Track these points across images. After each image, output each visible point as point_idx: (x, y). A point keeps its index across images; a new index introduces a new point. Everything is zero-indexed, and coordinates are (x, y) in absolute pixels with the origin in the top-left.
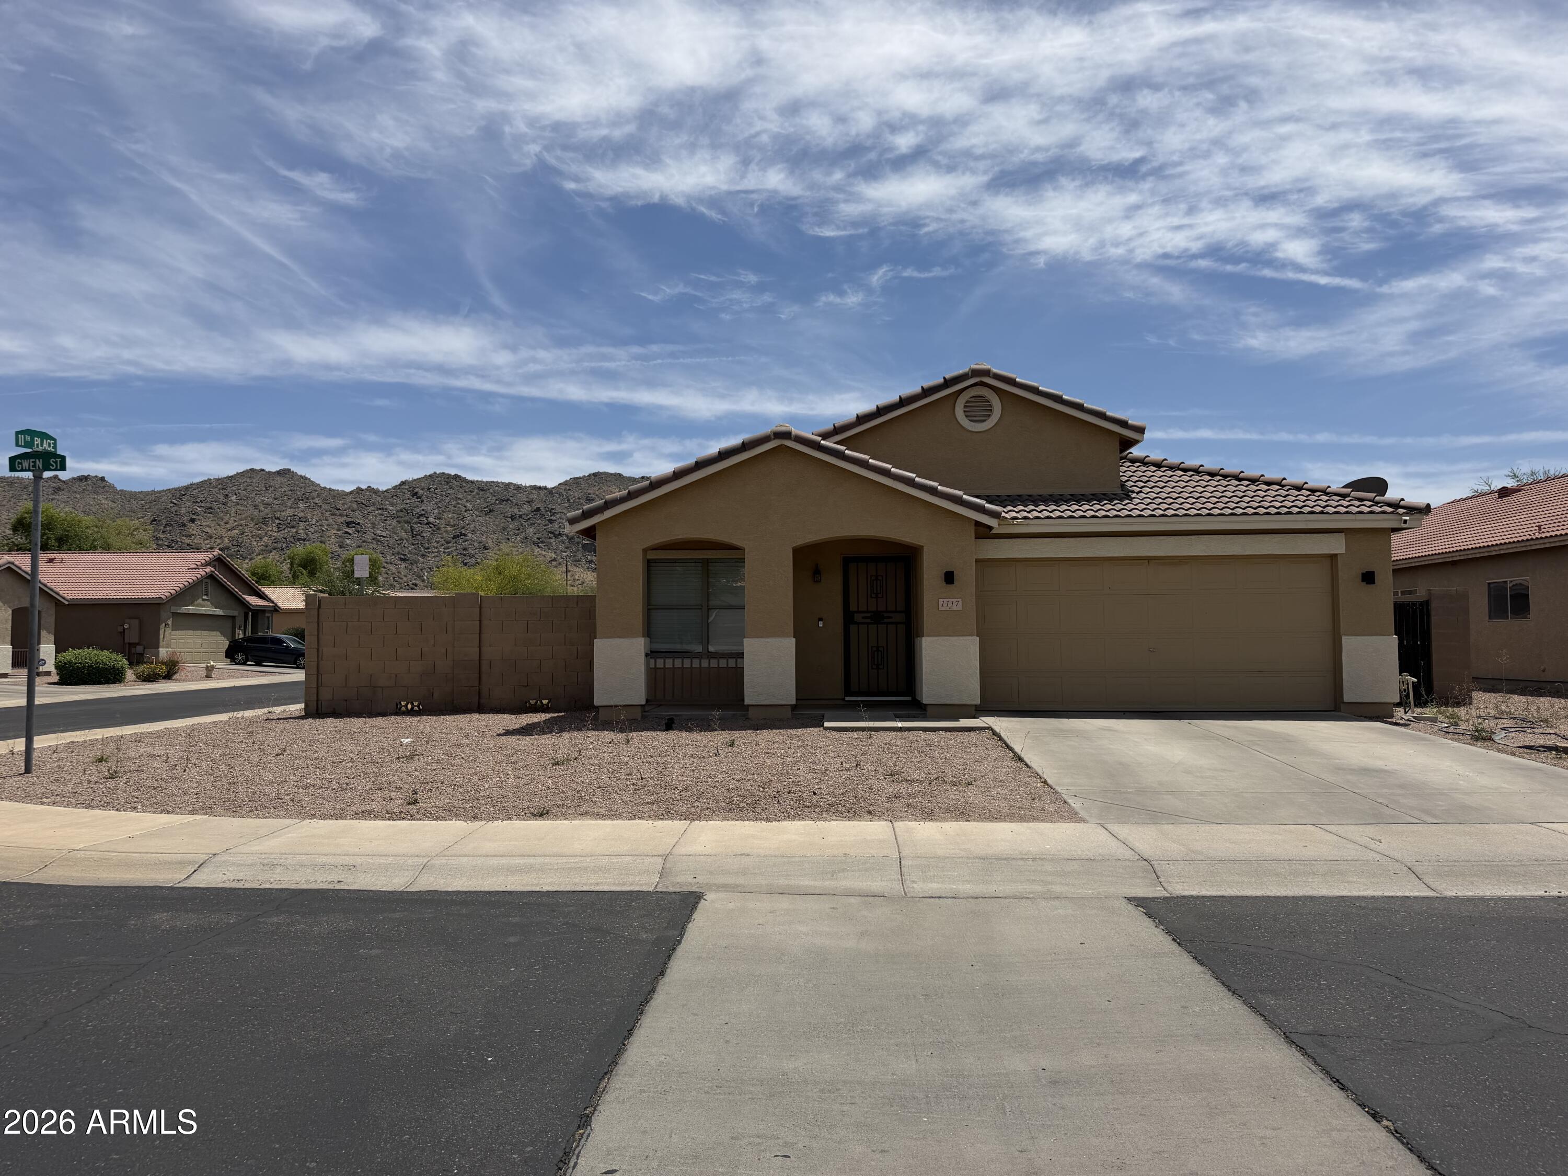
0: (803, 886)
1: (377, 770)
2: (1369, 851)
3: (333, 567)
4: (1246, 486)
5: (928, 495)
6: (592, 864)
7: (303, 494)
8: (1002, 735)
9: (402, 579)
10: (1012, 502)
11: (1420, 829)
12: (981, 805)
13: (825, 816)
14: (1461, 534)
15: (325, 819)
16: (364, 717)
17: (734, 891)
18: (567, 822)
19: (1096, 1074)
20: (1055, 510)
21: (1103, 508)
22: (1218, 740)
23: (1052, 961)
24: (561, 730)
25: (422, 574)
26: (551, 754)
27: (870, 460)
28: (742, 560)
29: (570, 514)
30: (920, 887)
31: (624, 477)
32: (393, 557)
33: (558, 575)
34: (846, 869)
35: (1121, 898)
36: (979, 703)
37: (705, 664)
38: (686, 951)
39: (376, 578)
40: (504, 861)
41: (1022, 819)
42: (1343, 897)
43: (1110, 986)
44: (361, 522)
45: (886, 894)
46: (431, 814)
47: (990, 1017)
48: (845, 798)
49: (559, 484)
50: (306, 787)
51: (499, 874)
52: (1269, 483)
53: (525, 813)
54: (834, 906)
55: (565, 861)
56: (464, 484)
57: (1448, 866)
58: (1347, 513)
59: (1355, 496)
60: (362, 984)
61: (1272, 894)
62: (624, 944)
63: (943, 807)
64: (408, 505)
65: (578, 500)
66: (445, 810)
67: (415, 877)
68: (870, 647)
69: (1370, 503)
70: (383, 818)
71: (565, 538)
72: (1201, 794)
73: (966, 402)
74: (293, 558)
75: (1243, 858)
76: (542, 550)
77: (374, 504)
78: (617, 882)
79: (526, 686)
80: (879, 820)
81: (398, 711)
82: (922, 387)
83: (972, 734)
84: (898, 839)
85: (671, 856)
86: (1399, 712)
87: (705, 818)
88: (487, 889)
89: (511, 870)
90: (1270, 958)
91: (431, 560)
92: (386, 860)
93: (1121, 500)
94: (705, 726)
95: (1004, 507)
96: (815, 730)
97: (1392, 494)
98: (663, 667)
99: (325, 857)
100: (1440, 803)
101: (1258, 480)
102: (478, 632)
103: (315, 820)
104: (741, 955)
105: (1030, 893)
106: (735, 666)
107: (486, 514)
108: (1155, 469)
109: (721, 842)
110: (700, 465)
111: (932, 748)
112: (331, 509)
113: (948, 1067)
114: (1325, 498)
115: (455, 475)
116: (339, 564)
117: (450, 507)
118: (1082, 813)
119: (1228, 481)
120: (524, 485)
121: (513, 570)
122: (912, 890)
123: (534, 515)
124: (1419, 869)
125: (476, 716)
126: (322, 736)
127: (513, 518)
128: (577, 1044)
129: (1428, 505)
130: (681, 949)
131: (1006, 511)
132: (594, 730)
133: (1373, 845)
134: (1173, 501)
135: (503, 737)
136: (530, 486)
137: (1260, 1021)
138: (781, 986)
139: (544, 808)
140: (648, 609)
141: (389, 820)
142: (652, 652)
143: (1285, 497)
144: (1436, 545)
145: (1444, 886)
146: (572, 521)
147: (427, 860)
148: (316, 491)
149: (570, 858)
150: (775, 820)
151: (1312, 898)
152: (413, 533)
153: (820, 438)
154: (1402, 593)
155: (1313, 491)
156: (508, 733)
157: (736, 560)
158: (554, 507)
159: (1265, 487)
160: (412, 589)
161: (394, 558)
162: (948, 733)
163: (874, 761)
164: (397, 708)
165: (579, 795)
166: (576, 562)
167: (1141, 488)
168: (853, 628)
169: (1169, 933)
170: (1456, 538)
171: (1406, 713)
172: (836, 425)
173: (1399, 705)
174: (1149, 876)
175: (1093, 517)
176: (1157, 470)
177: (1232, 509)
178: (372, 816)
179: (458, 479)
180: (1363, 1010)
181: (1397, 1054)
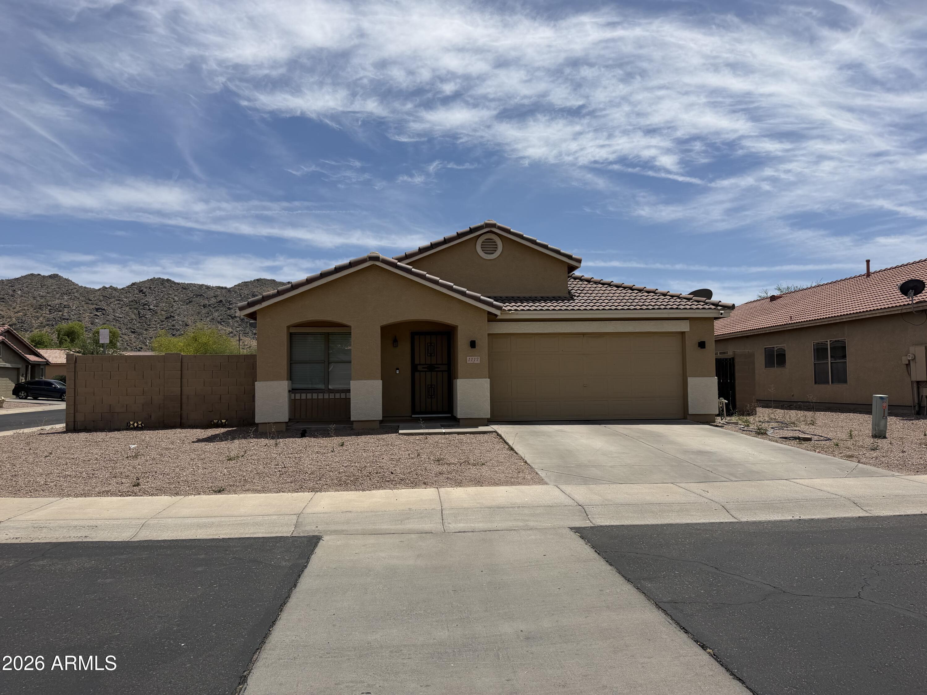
0: (384, 529)
1: (113, 465)
2: (702, 497)
3: (86, 336)
4: (636, 294)
5: (461, 296)
6: (252, 521)
7: (67, 290)
8: (502, 435)
9: (132, 344)
10: (508, 301)
11: (729, 484)
12: (489, 477)
13: (398, 486)
14: (751, 321)
15: (77, 497)
16: (106, 432)
17: (341, 534)
18: (236, 495)
19: (551, 632)
20: (532, 306)
21: (559, 305)
22: (621, 436)
23: (527, 567)
24: (233, 439)
25: (146, 341)
26: (226, 454)
27: (427, 275)
28: (350, 334)
29: (240, 304)
30: (453, 526)
31: (277, 282)
32: (127, 330)
33: (234, 342)
34: (409, 518)
35: (567, 528)
36: (490, 417)
37: (326, 396)
38: (310, 572)
39: (115, 344)
40: (195, 520)
41: (512, 484)
42: (688, 524)
43: (560, 580)
44: (106, 308)
45: (433, 532)
46: (148, 492)
47: (491, 601)
48: (410, 475)
49: (235, 286)
50: (66, 477)
51: (192, 529)
52: (648, 292)
53: (209, 491)
54: (402, 540)
55: (234, 519)
56: (173, 285)
57: (743, 504)
58: (690, 309)
59: (695, 299)
60: (99, 601)
61: (649, 523)
62: (271, 569)
63: (468, 478)
64: (137, 298)
65: (247, 296)
66: (157, 489)
67: (137, 532)
68: (427, 385)
69: (703, 303)
70: (116, 495)
71: (238, 319)
72: (611, 467)
73: (483, 242)
74: (59, 331)
75: (634, 503)
76: (223, 327)
77: (114, 297)
78: (267, 531)
79: (211, 412)
80: (430, 487)
81: (128, 427)
82: (457, 232)
83: (485, 435)
84: (441, 498)
85: (302, 515)
86: (718, 420)
87: (324, 490)
88: (184, 538)
89: (200, 526)
90: (648, 560)
91: (151, 332)
92: (118, 522)
93: (569, 300)
94: (326, 434)
95: (504, 304)
96: (394, 435)
97: (715, 298)
98: (299, 398)
99: (77, 521)
100: (739, 470)
101: (642, 290)
102: (180, 378)
103: (70, 498)
104: (344, 572)
105: (516, 527)
106: (345, 397)
107: (187, 304)
108: (587, 283)
109: (334, 505)
110: (323, 275)
111: (462, 444)
112: (86, 300)
113: (467, 633)
114: (679, 300)
115: (167, 279)
116: (91, 335)
117: (164, 299)
118: (546, 480)
119: (626, 291)
120: (212, 286)
121: (204, 340)
122: (448, 528)
123: (219, 304)
124: (727, 507)
125: (179, 430)
126: (77, 444)
127: (204, 306)
128: (240, 632)
129: (734, 305)
130: (306, 571)
131: (505, 306)
132: (255, 438)
133: (704, 494)
134: (596, 301)
135: (196, 444)
136: (216, 287)
137: (642, 596)
138: (368, 590)
139: (221, 487)
140: (291, 363)
141: (120, 496)
142: (293, 389)
143: (657, 300)
144: (738, 327)
145: (741, 516)
146: (241, 309)
147: (145, 521)
148: (75, 288)
149: (238, 517)
150: (368, 490)
151: (671, 525)
152: (139, 316)
153: (397, 261)
154: (720, 353)
155: (672, 296)
156: (199, 441)
157: (347, 334)
158: (231, 300)
159: (646, 294)
160: (139, 351)
161: (128, 332)
162: (472, 435)
163: (428, 453)
164: (127, 425)
165: (244, 479)
166: (246, 334)
167: (579, 294)
168: (417, 374)
169: (593, 547)
170: (748, 323)
171: (722, 420)
172: (406, 253)
173: (718, 415)
174: (583, 515)
175: (553, 310)
176: (588, 284)
177: (629, 306)
178: (109, 494)
179: (169, 282)
180: (698, 587)
181: (715, 611)
